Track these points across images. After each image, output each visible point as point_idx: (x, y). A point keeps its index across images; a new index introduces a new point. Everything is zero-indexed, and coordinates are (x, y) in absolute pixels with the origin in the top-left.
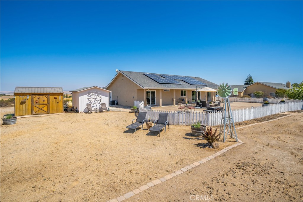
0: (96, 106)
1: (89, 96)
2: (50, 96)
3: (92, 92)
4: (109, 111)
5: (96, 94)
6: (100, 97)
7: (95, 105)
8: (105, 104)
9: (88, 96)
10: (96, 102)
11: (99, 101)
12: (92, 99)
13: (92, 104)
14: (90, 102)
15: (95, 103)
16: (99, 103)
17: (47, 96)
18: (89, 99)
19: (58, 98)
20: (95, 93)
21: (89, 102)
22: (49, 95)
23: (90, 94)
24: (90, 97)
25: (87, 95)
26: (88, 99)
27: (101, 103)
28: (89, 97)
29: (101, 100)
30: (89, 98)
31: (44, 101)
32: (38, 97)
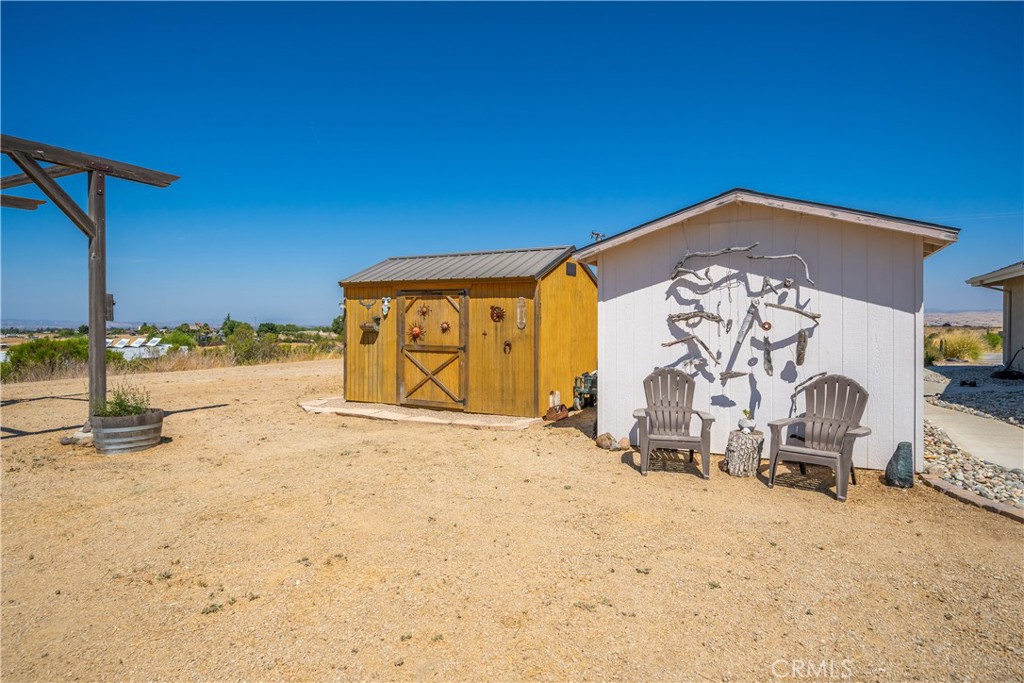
0: (756, 398)
1: (685, 293)
2: (472, 302)
3: (707, 260)
4: (907, 482)
5: (751, 277)
6: (799, 309)
7: (738, 390)
8: (857, 389)
9: (671, 292)
10: (753, 362)
11: (783, 357)
12: (705, 331)
13: (710, 378)
14: (694, 353)
15: (740, 365)
16: (789, 374)
17: (456, 302)
18: (682, 325)
19: (508, 315)
20: (745, 262)
21: (682, 349)
22: (464, 294)
23: (689, 277)
24: (691, 309)
25: (670, 283)
26: (672, 321)
27: (805, 372)
28: (682, 301)
29: (801, 339)
30: (679, 317)
31: (444, 330)
32: (420, 303)
